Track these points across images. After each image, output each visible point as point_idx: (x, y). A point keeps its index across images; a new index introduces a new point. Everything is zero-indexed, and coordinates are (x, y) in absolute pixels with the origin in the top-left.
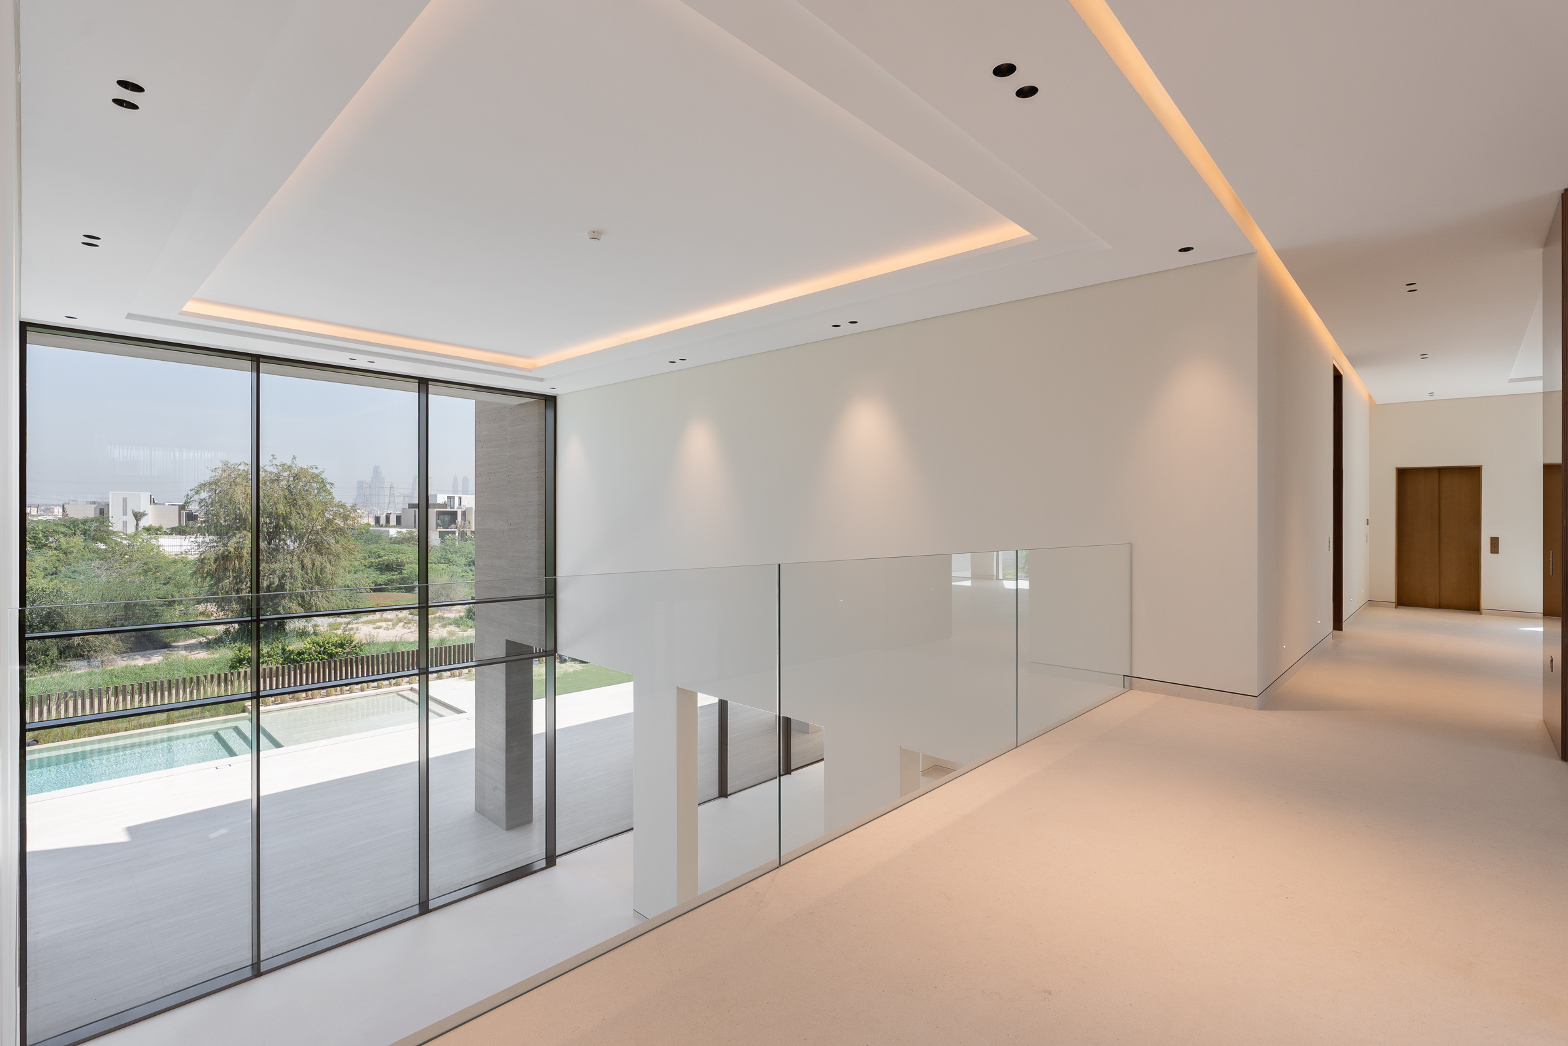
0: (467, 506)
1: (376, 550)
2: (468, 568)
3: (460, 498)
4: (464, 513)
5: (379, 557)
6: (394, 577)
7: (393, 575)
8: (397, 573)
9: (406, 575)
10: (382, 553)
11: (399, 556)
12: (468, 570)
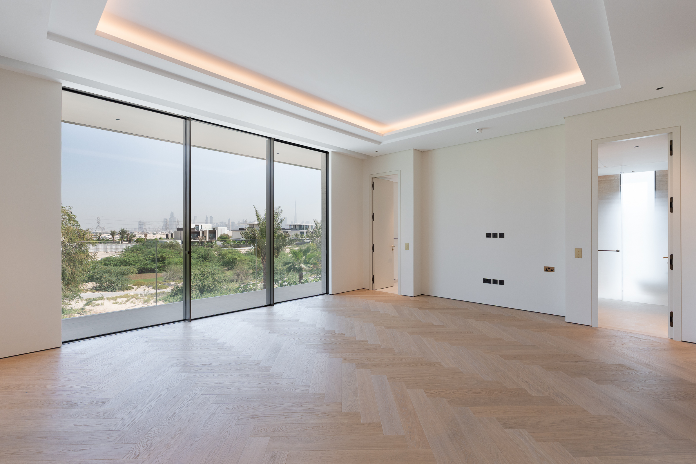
0: (205, 229)
1: (152, 251)
2: (198, 260)
3: (201, 225)
4: (203, 233)
5: (153, 255)
6: (160, 265)
7: (160, 264)
8: (162, 263)
9: (166, 264)
10: (155, 253)
11: (163, 254)
12: (198, 261)
